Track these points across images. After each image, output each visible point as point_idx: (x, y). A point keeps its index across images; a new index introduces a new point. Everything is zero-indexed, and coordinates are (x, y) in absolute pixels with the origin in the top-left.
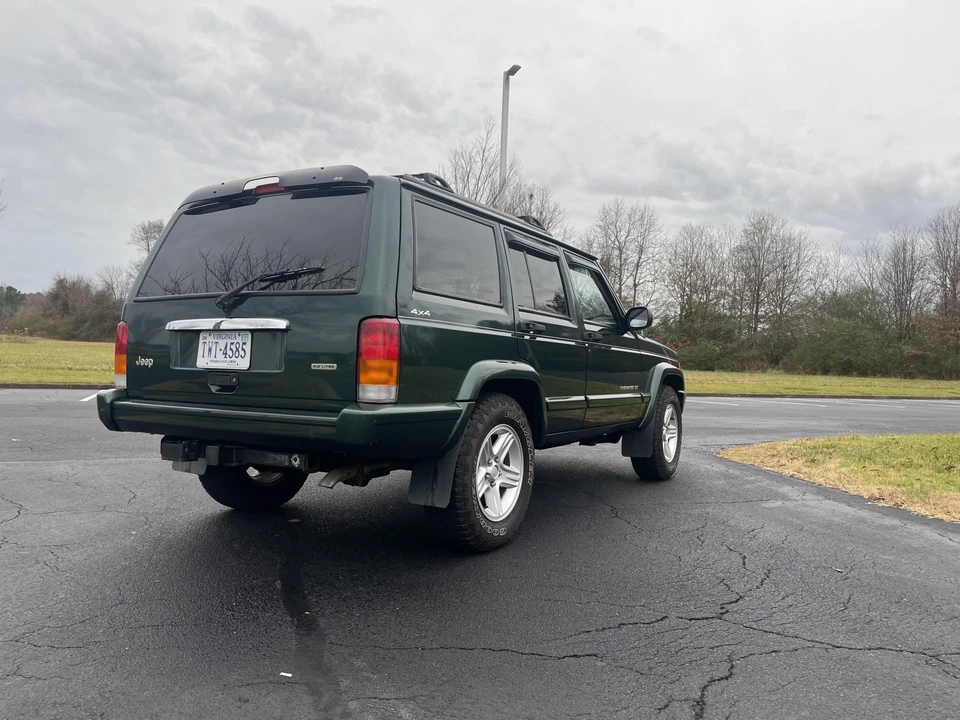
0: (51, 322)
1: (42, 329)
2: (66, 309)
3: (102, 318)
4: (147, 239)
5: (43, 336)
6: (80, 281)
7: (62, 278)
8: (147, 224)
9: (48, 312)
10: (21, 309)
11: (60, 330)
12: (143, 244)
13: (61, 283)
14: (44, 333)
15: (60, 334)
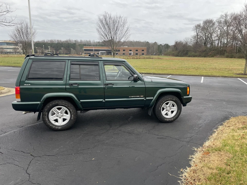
0: (173, 52)
1: (171, 54)
2: (177, 49)
3: (184, 51)
4: (197, 29)
5: (171, 56)
6: (180, 42)
7: (177, 41)
8: (197, 25)
9: (173, 50)
10: (169, 49)
11: (175, 54)
12: (195, 30)
13: (176, 43)
14: (172, 55)
15: (175, 55)
